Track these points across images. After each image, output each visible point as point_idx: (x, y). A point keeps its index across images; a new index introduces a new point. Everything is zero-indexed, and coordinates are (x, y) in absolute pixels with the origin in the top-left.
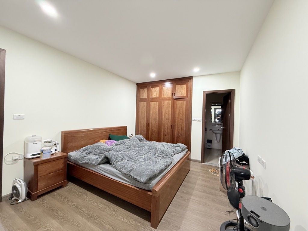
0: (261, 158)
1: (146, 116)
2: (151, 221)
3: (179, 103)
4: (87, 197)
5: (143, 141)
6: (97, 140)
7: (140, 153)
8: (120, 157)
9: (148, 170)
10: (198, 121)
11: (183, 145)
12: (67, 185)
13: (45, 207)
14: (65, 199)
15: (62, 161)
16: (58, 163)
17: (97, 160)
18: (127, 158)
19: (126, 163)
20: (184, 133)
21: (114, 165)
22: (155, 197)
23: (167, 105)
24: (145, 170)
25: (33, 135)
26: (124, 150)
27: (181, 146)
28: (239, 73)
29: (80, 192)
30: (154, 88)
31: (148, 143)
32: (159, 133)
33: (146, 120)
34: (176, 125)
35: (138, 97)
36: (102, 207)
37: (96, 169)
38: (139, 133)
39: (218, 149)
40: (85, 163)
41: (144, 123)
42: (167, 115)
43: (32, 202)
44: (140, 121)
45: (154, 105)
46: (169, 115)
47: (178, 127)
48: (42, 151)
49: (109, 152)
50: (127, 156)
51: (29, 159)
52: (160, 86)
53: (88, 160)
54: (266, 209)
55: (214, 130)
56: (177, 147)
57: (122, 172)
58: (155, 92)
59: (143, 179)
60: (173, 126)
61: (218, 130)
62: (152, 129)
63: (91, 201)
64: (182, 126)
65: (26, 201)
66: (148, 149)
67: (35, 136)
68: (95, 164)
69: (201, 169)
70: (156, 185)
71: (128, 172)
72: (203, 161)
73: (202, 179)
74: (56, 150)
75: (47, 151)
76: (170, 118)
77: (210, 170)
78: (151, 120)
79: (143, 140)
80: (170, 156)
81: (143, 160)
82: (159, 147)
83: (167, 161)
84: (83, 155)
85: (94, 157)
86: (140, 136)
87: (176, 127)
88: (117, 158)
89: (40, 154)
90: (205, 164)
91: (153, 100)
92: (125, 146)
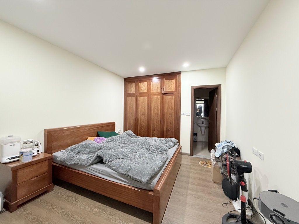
0: (257, 150)
1: (134, 111)
2: (153, 222)
3: (168, 97)
4: (78, 202)
5: (134, 137)
6: (84, 138)
7: (133, 150)
8: (114, 156)
9: (149, 169)
10: (187, 115)
11: (175, 139)
12: (53, 190)
13: (27, 218)
14: (52, 206)
15: (47, 163)
16: (42, 166)
17: (88, 160)
18: (122, 156)
19: (122, 162)
20: (173, 127)
21: (108, 165)
22: (157, 196)
23: (156, 100)
24: (145, 169)
25: (8, 135)
26: (115, 147)
27: (173, 141)
28: (224, 69)
29: (70, 197)
30: (142, 83)
31: (140, 138)
32: (148, 128)
33: (135, 115)
34: (166, 119)
35: (126, 92)
36: (96, 212)
37: (88, 170)
38: (128, 128)
39: (203, 142)
40: (74, 164)
41: (132, 119)
42: (156, 111)
43: (11, 213)
44: (128, 116)
45: (143, 100)
46: (158, 110)
47: (167, 122)
48: (22, 154)
49: (101, 150)
50: (121, 154)
51: (5, 164)
52: (148, 81)
53: (78, 161)
54: (286, 205)
55: (199, 124)
56: (169, 142)
57: (118, 172)
58: (143, 87)
59: (144, 179)
60: (162, 121)
61: (203, 123)
62: (141, 124)
63: (84, 206)
64: (171, 120)
65: (3, 213)
66: (141, 145)
67: (12, 136)
68: (86, 165)
69: (191, 162)
70: (157, 184)
71: (125, 172)
72: (192, 154)
73: (194, 172)
74: (38, 151)
75: (28, 154)
76: (159, 113)
77: (200, 162)
78: (139, 115)
79: (133, 135)
80: (166, 152)
81: (138, 157)
82: (153, 143)
83: (164, 157)
84: (72, 156)
85: (85, 157)
86: (130, 132)
87: (165, 121)
88: (111, 156)
89: (19, 157)
90: (194, 156)
91: (142, 94)
92: (116, 143)
